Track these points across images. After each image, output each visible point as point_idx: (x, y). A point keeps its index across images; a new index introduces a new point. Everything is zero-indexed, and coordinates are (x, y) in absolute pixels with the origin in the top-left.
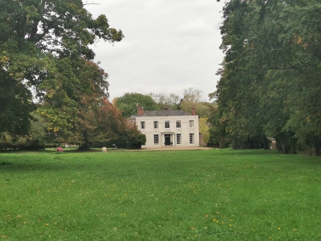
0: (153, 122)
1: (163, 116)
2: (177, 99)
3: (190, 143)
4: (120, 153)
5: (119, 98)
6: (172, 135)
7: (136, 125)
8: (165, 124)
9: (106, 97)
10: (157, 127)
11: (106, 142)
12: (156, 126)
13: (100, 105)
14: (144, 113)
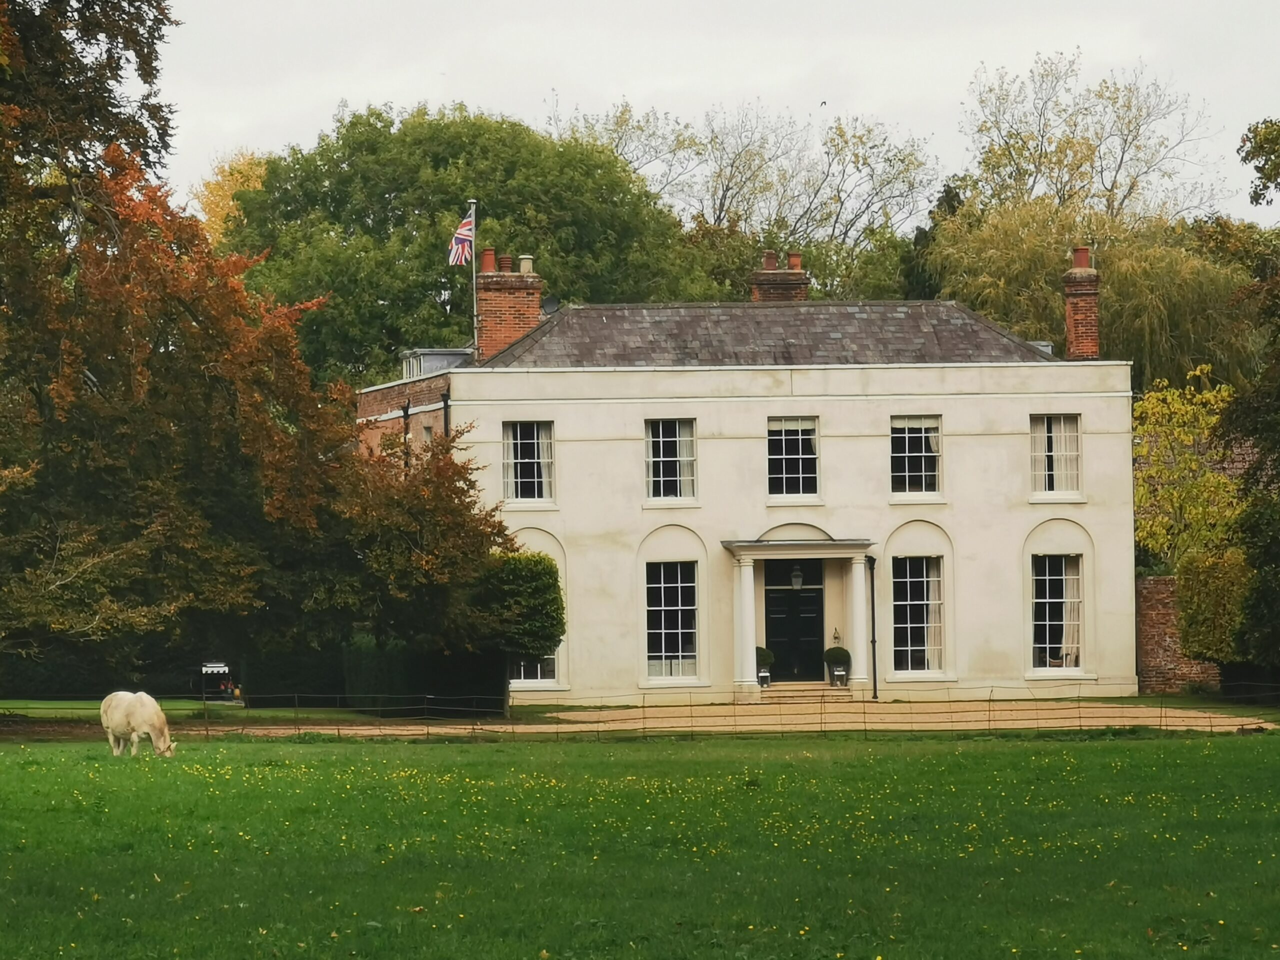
0: (640, 431)
1: (753, 359)
2: (900, 187)
3: (1040, 660)
4: (283, 750)
5: (273, 167)
6: (844, 565)
7: (458, 457)
8: (774, 447)
9: (134, 147)
10: (683, 478)
11: (130, 631)
12: (671, 469)
13: (73, 240)
14: (542, 329)
